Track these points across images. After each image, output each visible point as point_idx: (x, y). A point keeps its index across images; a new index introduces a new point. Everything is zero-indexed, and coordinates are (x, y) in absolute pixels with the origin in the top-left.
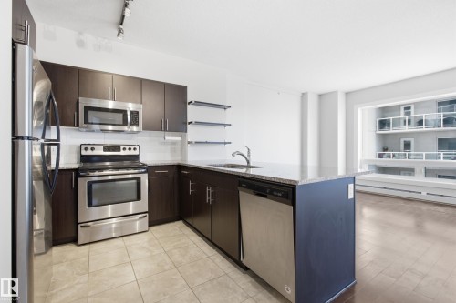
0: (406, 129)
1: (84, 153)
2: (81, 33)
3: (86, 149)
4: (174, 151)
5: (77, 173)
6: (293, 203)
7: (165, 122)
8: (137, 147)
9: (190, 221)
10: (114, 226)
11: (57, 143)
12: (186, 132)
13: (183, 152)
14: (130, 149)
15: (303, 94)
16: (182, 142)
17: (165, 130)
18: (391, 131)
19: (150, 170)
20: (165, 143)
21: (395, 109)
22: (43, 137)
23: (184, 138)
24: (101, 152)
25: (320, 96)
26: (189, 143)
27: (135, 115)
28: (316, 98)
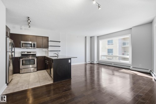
1: (22, 53)
2: (21, 26)
3: (23, 53)
5: (20, 58)
7: (42, 46)
11: (14, 52)
12: (48, 48)
14: (34, 53)
17: (42, 48)
18: (126, 46)
19: (37, 57)
20: (43, 51)
22: (12, 51)
23: (48, 50)
24: (26, 53)
25: (91, 37)
27: (34, 44)
28: (90, 38)
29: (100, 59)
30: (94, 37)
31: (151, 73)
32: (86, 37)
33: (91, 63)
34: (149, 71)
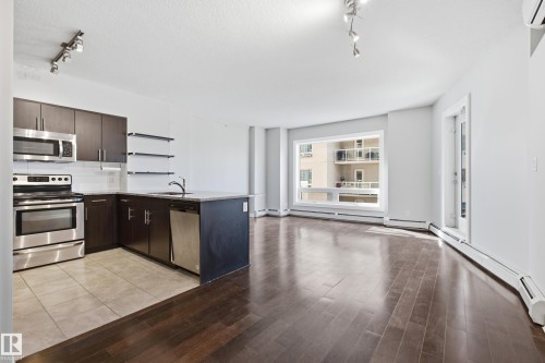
0: (358, 161)
4: (112, 181)
6: (199, 213)
7: (102, 152)
8: (69, 177)
9: (130, 246)
10: (30, 256)
12: (126, 162)
13: (123, 182)
14: (60, 179)
15: (251, 127)
16: (121, 172)
17: (102, 160)
18: (346, 162)
19: (86, 199)
20: (102, 173)
21: (351, 144)
23: (124, 168)
24: (26, 183)
25: (267, 130)
26: (129, 173)
27: (68, 145)
28: (263, 132)
29: (297, 201)
30: (277, 129)
31: (433, 229)
32: (251, 128)
33: (267, 215)
34: (426, 226)
